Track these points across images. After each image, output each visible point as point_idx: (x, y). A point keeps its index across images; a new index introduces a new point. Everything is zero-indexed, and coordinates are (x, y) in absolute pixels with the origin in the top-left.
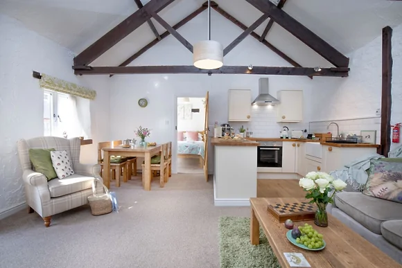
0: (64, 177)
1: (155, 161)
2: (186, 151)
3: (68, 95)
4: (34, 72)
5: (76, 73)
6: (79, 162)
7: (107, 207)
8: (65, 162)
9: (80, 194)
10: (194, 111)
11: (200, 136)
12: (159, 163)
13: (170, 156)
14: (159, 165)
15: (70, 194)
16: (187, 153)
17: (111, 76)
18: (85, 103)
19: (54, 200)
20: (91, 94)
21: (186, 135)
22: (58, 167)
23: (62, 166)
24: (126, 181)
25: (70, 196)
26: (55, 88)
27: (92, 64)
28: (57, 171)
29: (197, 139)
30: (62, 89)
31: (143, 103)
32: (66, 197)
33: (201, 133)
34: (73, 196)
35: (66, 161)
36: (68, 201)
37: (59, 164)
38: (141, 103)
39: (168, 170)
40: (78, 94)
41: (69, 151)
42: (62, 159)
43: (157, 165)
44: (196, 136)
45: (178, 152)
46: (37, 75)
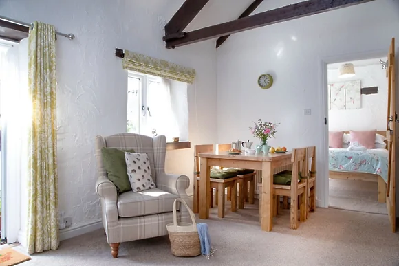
0: (139, 190)
1: (282, 179)
2: (347, 166)
4: (117, 50)
5: (168, 46)
6: (163, 171)
8: (143, 169)
10: (365, 91)
11: (380, 139)
12: (289, 184)
13: (312, 174)
14: (288, 187)
15: (143, 216)
16: (351, 169)
17: (219, 42)
18: (182, 88)
19: (122, 221)
20: (187, 74)
21: (348, 137)
22: (132, 174)
23: (139, 174)
24: (235, 211)
25: (142, 219)
26: (141, 68)
27: (187, 30)
28: (132, 180)
29: (374, 145)
30: (149, 70)
31: (267, 81)
32: (138, 220)
33: (382, 133)
34: (146, 219)
35: (144, 167)
36: (141, 226)
37: (134, 171)
38: (262, 81)
39: (307, 199)
40: (170, 75)
41: (151, 155)
42: (139, 163)
43: (284, 187)
44: (370, 139)
45: (330, 168)
46: (120, 53)
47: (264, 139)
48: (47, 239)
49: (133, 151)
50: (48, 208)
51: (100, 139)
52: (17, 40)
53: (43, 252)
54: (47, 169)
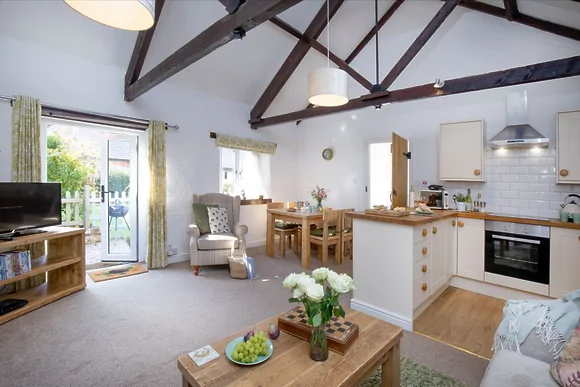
0: (215, 233)
3: (250, 153)
4: (211, 133)
5: (252, 128)
7: (240, 272)
8: (220, 219)
9: (221, 252)
12: (322, 236)
14: (321, 238)
17: (298, 123)
18: (266, 158)
19: (200, 252)
20: (268, 147)
22: (212, 222)
23: (216, 222)
25: (213, 251)
28: (211, 226)
32: (210, 252)
34: (216, 252)
35: (222, 218)
36: (212, 257)
37: (213, 220)
38: (326, 154)
42: (218, 215)
46: (213, 135)
47: (320, 201)
48: (158, 261)
49: (217, 206)
50: (160, 240)
51: (195, 197)
52: (144, 129)
53: (156, 269)
54: (160, 216)
